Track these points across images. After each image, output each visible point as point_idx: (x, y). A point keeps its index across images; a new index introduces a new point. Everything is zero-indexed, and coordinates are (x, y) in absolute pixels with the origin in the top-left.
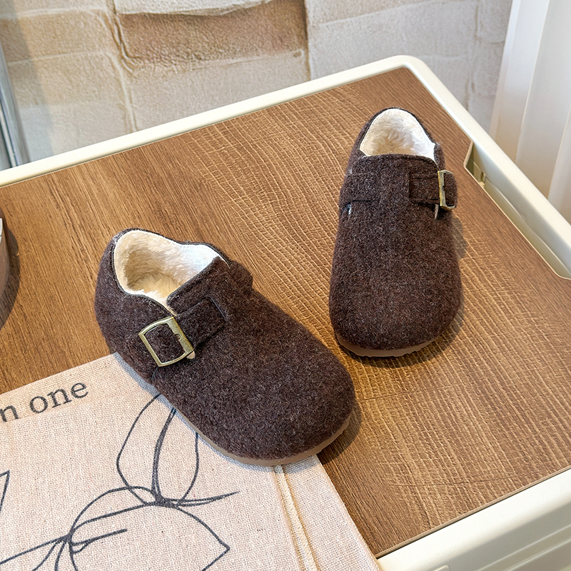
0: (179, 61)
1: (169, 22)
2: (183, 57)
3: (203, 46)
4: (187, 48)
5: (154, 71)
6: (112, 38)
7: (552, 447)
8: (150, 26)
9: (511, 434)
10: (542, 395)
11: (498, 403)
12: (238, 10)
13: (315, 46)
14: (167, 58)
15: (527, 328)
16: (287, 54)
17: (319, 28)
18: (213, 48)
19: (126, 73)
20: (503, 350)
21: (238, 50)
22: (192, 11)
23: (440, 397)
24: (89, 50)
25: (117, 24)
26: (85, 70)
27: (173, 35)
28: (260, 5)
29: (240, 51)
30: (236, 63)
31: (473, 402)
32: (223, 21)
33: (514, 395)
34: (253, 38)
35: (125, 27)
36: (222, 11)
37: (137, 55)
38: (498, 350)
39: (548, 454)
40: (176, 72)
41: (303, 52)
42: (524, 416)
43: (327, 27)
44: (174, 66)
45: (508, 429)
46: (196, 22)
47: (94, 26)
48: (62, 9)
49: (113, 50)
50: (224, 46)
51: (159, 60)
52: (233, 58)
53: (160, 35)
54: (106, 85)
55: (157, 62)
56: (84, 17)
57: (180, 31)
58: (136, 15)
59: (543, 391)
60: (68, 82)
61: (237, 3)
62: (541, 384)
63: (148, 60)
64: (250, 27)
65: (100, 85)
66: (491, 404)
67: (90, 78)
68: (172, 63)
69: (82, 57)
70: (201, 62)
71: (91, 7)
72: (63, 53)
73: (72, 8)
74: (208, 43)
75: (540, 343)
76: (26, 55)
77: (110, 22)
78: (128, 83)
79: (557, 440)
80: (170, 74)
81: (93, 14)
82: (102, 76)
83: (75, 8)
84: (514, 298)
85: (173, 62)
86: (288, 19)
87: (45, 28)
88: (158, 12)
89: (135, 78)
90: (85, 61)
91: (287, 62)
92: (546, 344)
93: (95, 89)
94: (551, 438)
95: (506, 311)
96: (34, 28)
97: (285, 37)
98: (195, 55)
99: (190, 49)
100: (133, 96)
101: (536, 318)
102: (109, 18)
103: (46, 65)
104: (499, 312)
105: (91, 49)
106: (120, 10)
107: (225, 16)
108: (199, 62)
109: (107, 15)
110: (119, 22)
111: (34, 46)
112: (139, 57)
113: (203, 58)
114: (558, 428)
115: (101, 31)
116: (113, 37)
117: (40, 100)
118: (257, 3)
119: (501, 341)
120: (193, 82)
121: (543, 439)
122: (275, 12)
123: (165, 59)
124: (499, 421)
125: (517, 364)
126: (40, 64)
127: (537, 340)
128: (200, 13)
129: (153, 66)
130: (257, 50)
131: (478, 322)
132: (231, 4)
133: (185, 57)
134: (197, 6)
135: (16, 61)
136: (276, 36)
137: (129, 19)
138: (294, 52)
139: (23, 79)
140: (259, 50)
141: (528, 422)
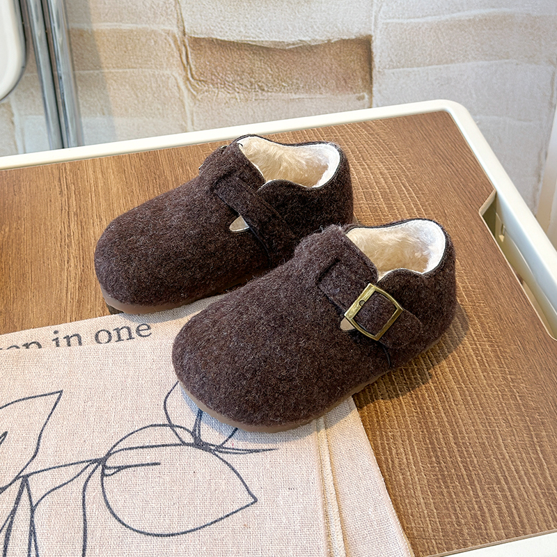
0: (242, 89)
1: (235, 50)
2: (246, 86)
3: (267, 78)
4: (251, 77)
5: (217, 96)
6: (179, 59)
7: (492, 515)
8: (217, 51)
9: (449, 493)
10: (497, 458)
11: (444, 457)
12: (304, 46)
13: (380, 92)
14: (231, 85)
15: (499, 385)
16: (351, 96)
17: (384, 74)
18: (276, 80)
19: (190, 94)
20: (466, 402)
21: (301, 86)
22: (259, 41)
23: (382, 439)
24: (156, 67)
25: (185, 45)
26: (151, 88)
27: (238, 62)
28: (326, 44)
29: (303, 87)
30: (298, 99)
31: (417, 452)
32: (288, 55)
33: (465, 453)
34: (317, 75)
35: (193, 50)
36: (288, 45)
37: (202, 79)
38: (461, 403)
39: (485, 522)
40: (239, 100)
41: (366, 96)
42: (469, 476)
43: (393, 74)
44: (236, 94)
45: (447, 487)
46: (261, 52)
47: (164, 46)
48: (135, 25)
49: (180, 71)
50: (288, 80)
51: (222, 86)
52: (295, 94)
53: (226, 61)
54: (170, 104)
55: (221, 88)
56: (155, 35)
57: (246, 60)
58: (204, 38)
59: (498, 454)
60: (135, 97)
61: (304, 39)
62: (499, 446)
63: (212, 84)
64: (315, 64)
65: (165, 104)
66: (437, 457)
67: (156, 96)
68: (235, 90)
69: (149, 74)
70: (264, 93)
71: (162, 27)
72: (133, 68)
73: (144, 26)
74: (272, 75)
75: (510, 403)
76: (98, 66)
77: (179, 42)
78: (192, 105)
79: (500, 510)
80: (233, 101)
81: (163, 33)
82: (167, 95)
83: (148, 26)
84: (495, 351)
85: (237, 89)
86: (354, 61)
87: (117, 41)
88: (226, 39)
89: (199, 101)
90: (152, 79)
91: (350, 104)
92: (518, 406)
93: (159, 107)
94: (494, 506)
95: (481, 363)
96: (108, 40)
97: (350, 78)
98: (258, 85)
99: (254, 78)
100: (195, 118)
101: (513, 377)
102: (178, 39)
103: (115, 78)
104: (474, 362)
105: (159, 67)
106: (189, 32)
107: (290, 50)
108: (262, 93)
109: (177, 36)
110: (187, 44)
111: (106, 58)
112: (203, 81)
113: (266, 89)
114: (505, 497)
115: (169, 50)
116: (181, 58)
117: (107, 112)
118: (323, 41)
119: (467, 392)
120: (254, 113)
121: (484, 505)
122: (340, 52)
123: (229, 86)
124: (440, 476)
125: (478, 420)
126: (110, 75)
127: (508, 400)
128: (266, 45)
129: (217, 92)
130: (320, 88)
131: (447, 370)
132: (297, 39)
133: (249, 87)
134: (264, 37)
135: (88, 70)
136: (340, 76)
137: (196, 42)
138: (358, 95)
139: (93, 88)
140: (323, 89)
141: (472, 484)
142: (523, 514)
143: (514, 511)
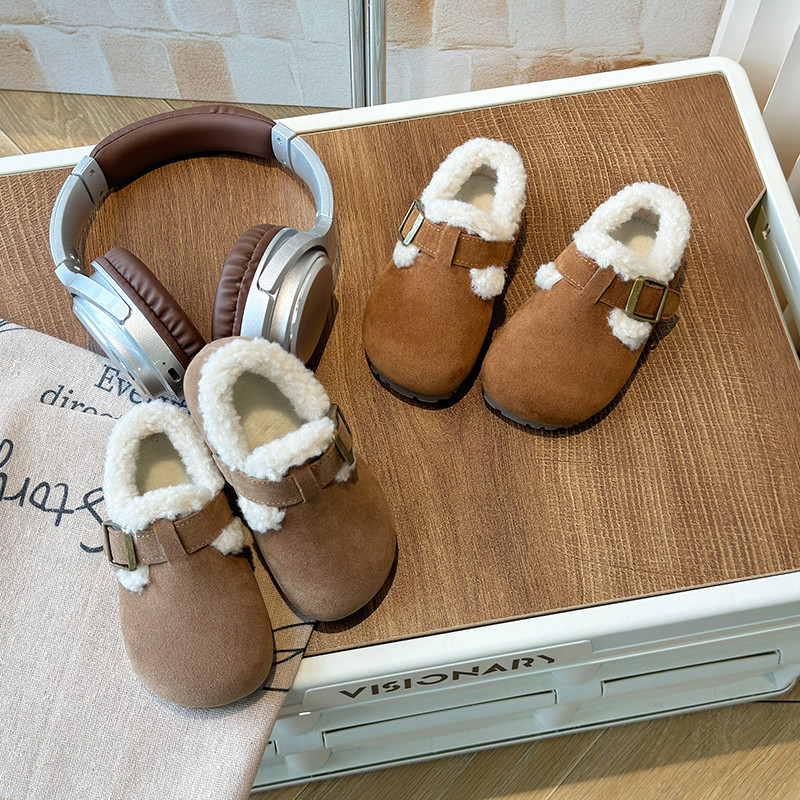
7: (727, 556)
9: (690, 532)
10: (736, 500)
11: (688, 496)
15: (746, 424)
20: (713, 443)
23: (632, 474)
31: (663, 490)
33: (708, 493)
39: (720, 562)
42: (710, 516)
45: (689, 526)
59: (738, 496)
62: (739, 488)
66: (681, 496)
75: (754, 444)
79: (734, 549)
84: (744, 387)
92: (760, 447)
94: (729, 547)
101: (760, 416)
114: (740, 538)
119: (714, 431)
121: (721, 545)
124: (683, 516)
125: (722, 461)
127: (752, 440)
141: (711, 524)
142: (755, 556)
143: (747, 552)
